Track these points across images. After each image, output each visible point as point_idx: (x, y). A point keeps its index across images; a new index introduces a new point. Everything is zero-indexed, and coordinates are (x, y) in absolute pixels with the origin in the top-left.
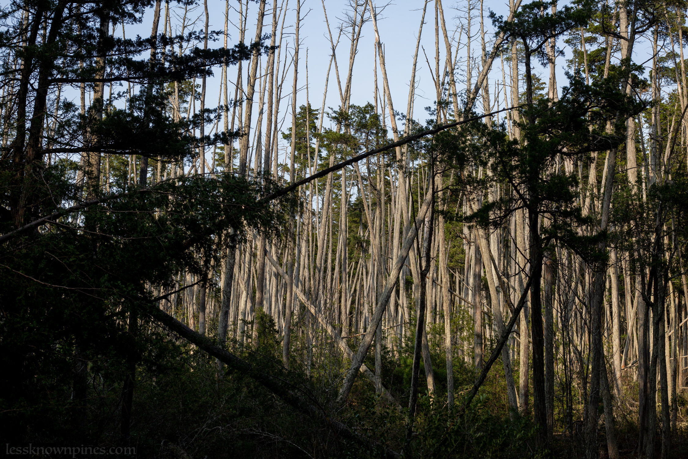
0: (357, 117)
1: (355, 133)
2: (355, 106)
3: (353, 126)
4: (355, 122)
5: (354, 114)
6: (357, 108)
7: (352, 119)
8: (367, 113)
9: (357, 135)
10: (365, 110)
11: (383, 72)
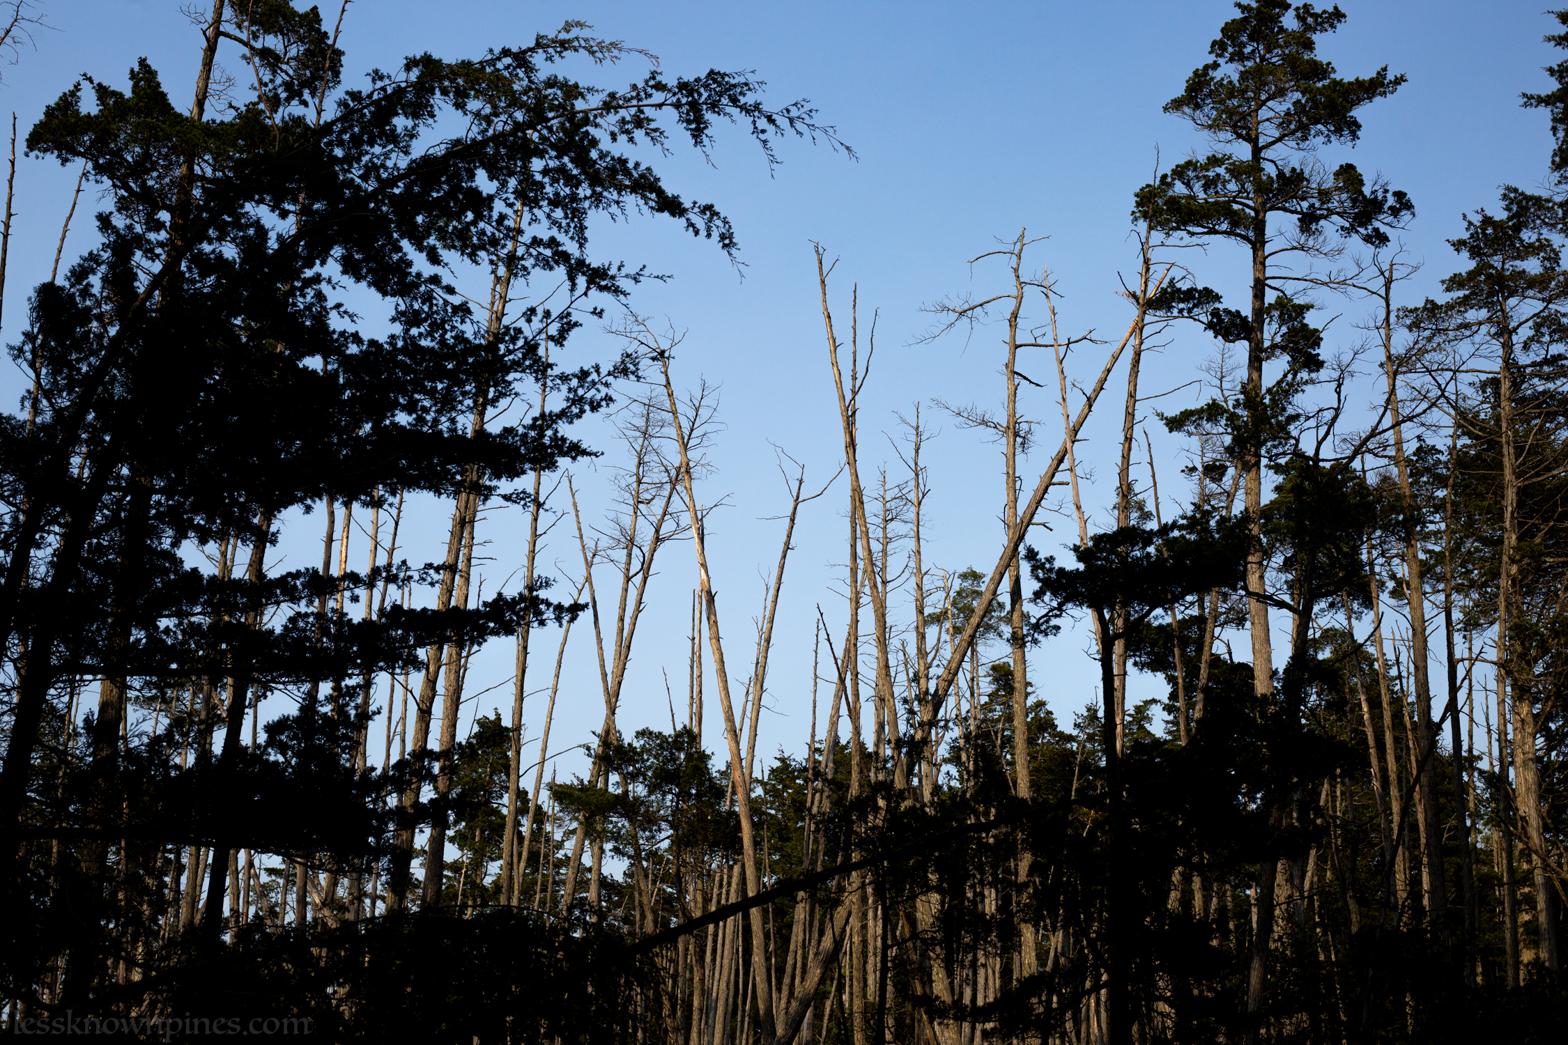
0: (655, 758)
1: (650, 793)
2: (651, 733)
3: (645, 775)
4: (650, 767)
5: (649, 751)
6: (657, 737)
7: (644, 761)
8: (680, 749)
9: (653, 797)
10: (675, 741)
11: (717, 656)
